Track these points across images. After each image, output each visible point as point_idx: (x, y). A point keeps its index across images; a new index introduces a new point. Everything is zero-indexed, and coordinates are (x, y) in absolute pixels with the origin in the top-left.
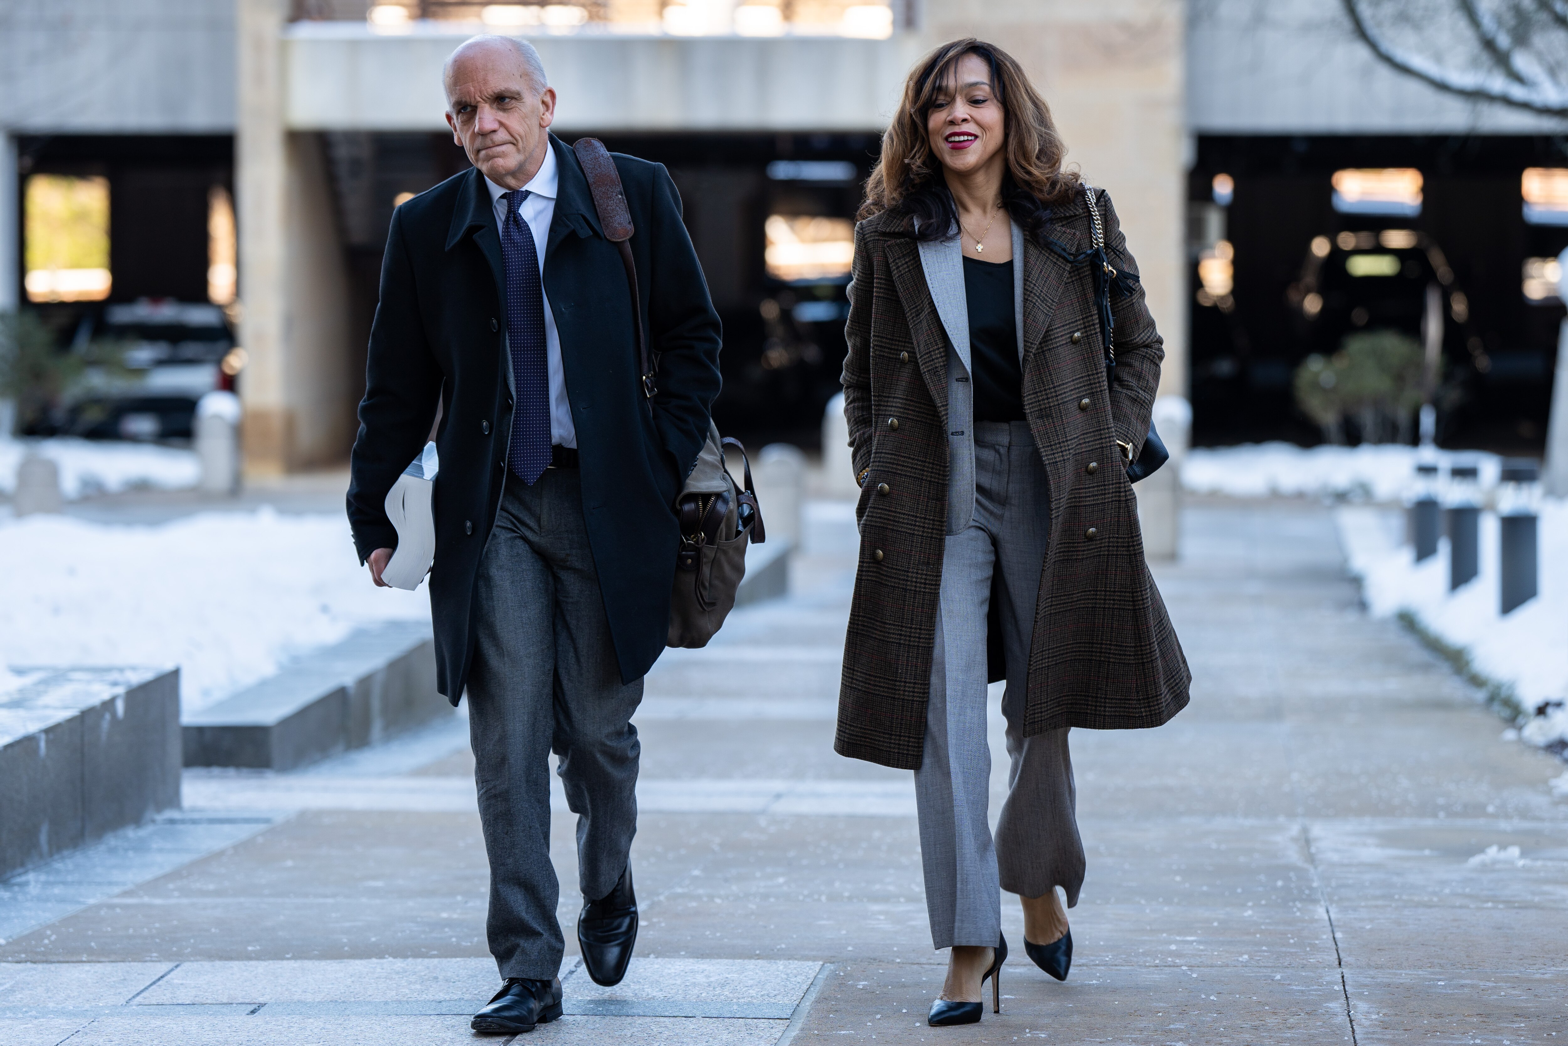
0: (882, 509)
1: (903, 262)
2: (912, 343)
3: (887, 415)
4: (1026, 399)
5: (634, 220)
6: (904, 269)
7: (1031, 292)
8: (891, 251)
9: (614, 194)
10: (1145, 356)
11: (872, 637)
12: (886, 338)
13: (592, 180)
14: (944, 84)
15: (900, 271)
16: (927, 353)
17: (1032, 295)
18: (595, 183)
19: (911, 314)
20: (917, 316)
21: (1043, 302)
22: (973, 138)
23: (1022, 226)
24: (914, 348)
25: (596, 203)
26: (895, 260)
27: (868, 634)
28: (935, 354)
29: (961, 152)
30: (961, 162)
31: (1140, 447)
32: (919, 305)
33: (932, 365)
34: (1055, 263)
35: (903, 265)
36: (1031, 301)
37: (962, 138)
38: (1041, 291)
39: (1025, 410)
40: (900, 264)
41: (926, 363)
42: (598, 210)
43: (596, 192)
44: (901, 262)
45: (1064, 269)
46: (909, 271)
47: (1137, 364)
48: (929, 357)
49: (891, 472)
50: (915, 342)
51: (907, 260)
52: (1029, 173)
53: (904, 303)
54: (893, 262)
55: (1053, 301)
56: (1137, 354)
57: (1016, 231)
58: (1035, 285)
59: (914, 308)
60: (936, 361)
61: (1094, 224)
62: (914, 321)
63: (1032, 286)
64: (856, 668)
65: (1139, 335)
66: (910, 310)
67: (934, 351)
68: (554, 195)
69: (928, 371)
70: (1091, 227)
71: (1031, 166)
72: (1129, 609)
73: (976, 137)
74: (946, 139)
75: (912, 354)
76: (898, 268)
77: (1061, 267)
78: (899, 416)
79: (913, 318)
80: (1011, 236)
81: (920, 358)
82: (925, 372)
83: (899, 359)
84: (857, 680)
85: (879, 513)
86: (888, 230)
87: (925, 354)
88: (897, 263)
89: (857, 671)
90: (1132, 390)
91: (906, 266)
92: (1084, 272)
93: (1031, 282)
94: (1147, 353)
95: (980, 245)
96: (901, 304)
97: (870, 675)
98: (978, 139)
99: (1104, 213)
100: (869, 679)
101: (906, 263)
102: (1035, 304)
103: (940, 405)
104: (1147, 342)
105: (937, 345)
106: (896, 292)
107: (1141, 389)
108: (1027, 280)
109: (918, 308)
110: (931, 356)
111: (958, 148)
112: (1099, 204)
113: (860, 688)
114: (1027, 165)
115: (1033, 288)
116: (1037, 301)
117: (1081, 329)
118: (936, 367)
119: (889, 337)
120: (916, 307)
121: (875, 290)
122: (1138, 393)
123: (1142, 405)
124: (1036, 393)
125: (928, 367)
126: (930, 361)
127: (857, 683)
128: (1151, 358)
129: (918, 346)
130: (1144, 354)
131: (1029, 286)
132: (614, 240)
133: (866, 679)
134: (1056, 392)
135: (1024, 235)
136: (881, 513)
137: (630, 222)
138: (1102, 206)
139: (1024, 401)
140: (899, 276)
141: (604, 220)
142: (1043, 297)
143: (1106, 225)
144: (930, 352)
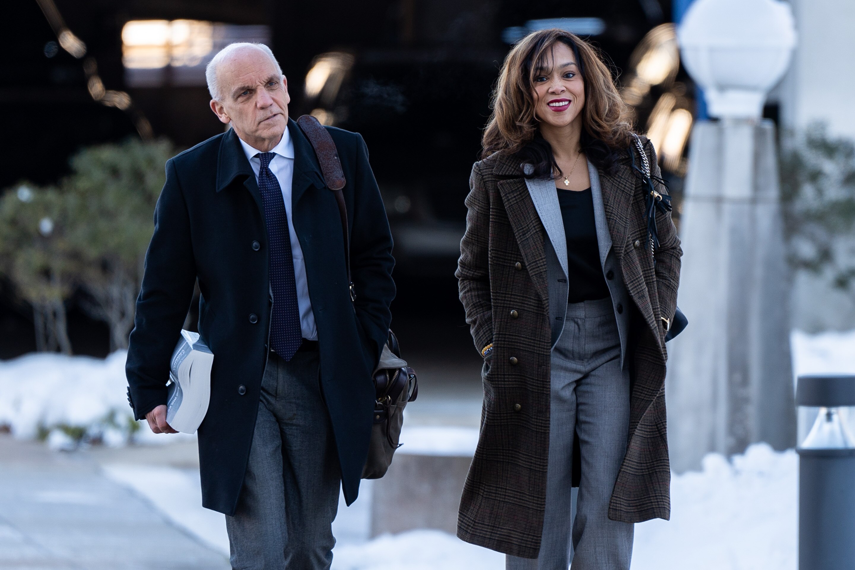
0: (515, 375)
1: (513, 196)
2: (521, 256)
3: (511, 308)
4: (629, 286)
5: (345, 175)
6: (513, 201)
7: (612, 213)
8: (503, 188)
9: (332, 156)
10: (672, 255)
11: (518, 465)
12: (501, 252)
13: (317, 146)
14: (545, 65)
15: (510, 203)
16: (534, 262)
17: (613, 215)
18: (319, 148)
19: (519, 234)
20: (523, 235)
21: (620, 219)
22: (566, 103)
23: (597, 166)
24: (523, 259)
25: (320, 162)
26: (506, 194)
27: (515, 462)
28: (540, 263)
29: (561, 113)
30: (561, 120)
31: (672, 320)
32: (525, 227)
33: (537, 271)
34: (623, 191)
35: (512, 198)
36: (613, 219)
37: (561, 104)
38: (618, 212)
39: (631, 293)
40: (510, 198)
41: (534, 269)
42: (322, 168)
43: (321, 155)
44: (511, 196)
45: (630, 195)
46: (517, 202)
47: (667, 260)
48: (535, 265)
49: (517, 349)
50: (523, 254)
51: (515, 195)
52: (600, 126)
53: (513, 226)
54: (505, 195)
55: (626, 218)
56: (667, 253)
57: (592, 169)
58: (613, 208)
59: (521, 229)
60: (541, 268)
61: (644, 163)
62: (521, 239)
63: (611, 208)
64: (508, 488)
65: (669, 240)
66: (518, 231)
67: (539, 260)
68: (292, 157)
69: (535, 275)
70: (641, 165)
71: (602, 121)
72: (657, 437)
73: (570, 101)
74: (548, 104)
75: (523, 263)
76: (509, 200)
77: (627, 193)
78: (518, 309)
79: (520, 236)
80: (589, 173)
81: (529, 265)
82: (533, 276)
83: (515, 267)
84: (508, 496)
85: (514, 378)
86: (500, 174)
87: (532, 263)
88: (508, 197)
89: (509, 490)
90: (666, 279)
91: (514, 199)
92: (640, 197)
93: (610, 206)
94: (673, 252)
95: (567, 180)
96: (512, 227)
97: (517, 492)
98: (571, 103)
99: (649, 154)
100: (517, 495)
101: (515, 197)
102: (616, 221)
103: (544, 299)
104: (673, 246)
105: (541, 256)
106: (508, 219)
107: (671, 278)
108: (607, 205)
109: (524, 229)
110: (537, 264)
111: (559, 110)
112: (646, 148)
113: (511, 501)
114: (599, 120)
115: (612, 210)
116: (616, 219)
117: (639, 238)
118: (541, 272)
119: (503, 250)
120: (523, 228)
121: (491, 216)
122: (670, 281)
123: (673, 290)
124: (632, 281)
125: (535, 272)
126: (537, 268)
127: (509, 498)
128: (676, 256)
129: (526, 257)
130: (672, 253)
131: (609, 209)
132: (334, 189)
133: (515, 495)
134: (638, 282)
135: (599, 172)
136: (515, 378)
137: (343, 176)
138: (648, 149)
139: (628, 288)
140: (509, 207)
141: (326, 174)
142: (620, 216)
143: (651, 163)
144: (536, 261)
